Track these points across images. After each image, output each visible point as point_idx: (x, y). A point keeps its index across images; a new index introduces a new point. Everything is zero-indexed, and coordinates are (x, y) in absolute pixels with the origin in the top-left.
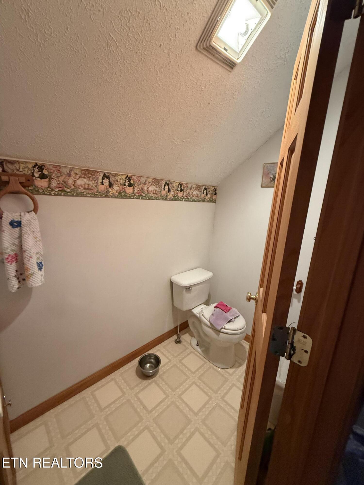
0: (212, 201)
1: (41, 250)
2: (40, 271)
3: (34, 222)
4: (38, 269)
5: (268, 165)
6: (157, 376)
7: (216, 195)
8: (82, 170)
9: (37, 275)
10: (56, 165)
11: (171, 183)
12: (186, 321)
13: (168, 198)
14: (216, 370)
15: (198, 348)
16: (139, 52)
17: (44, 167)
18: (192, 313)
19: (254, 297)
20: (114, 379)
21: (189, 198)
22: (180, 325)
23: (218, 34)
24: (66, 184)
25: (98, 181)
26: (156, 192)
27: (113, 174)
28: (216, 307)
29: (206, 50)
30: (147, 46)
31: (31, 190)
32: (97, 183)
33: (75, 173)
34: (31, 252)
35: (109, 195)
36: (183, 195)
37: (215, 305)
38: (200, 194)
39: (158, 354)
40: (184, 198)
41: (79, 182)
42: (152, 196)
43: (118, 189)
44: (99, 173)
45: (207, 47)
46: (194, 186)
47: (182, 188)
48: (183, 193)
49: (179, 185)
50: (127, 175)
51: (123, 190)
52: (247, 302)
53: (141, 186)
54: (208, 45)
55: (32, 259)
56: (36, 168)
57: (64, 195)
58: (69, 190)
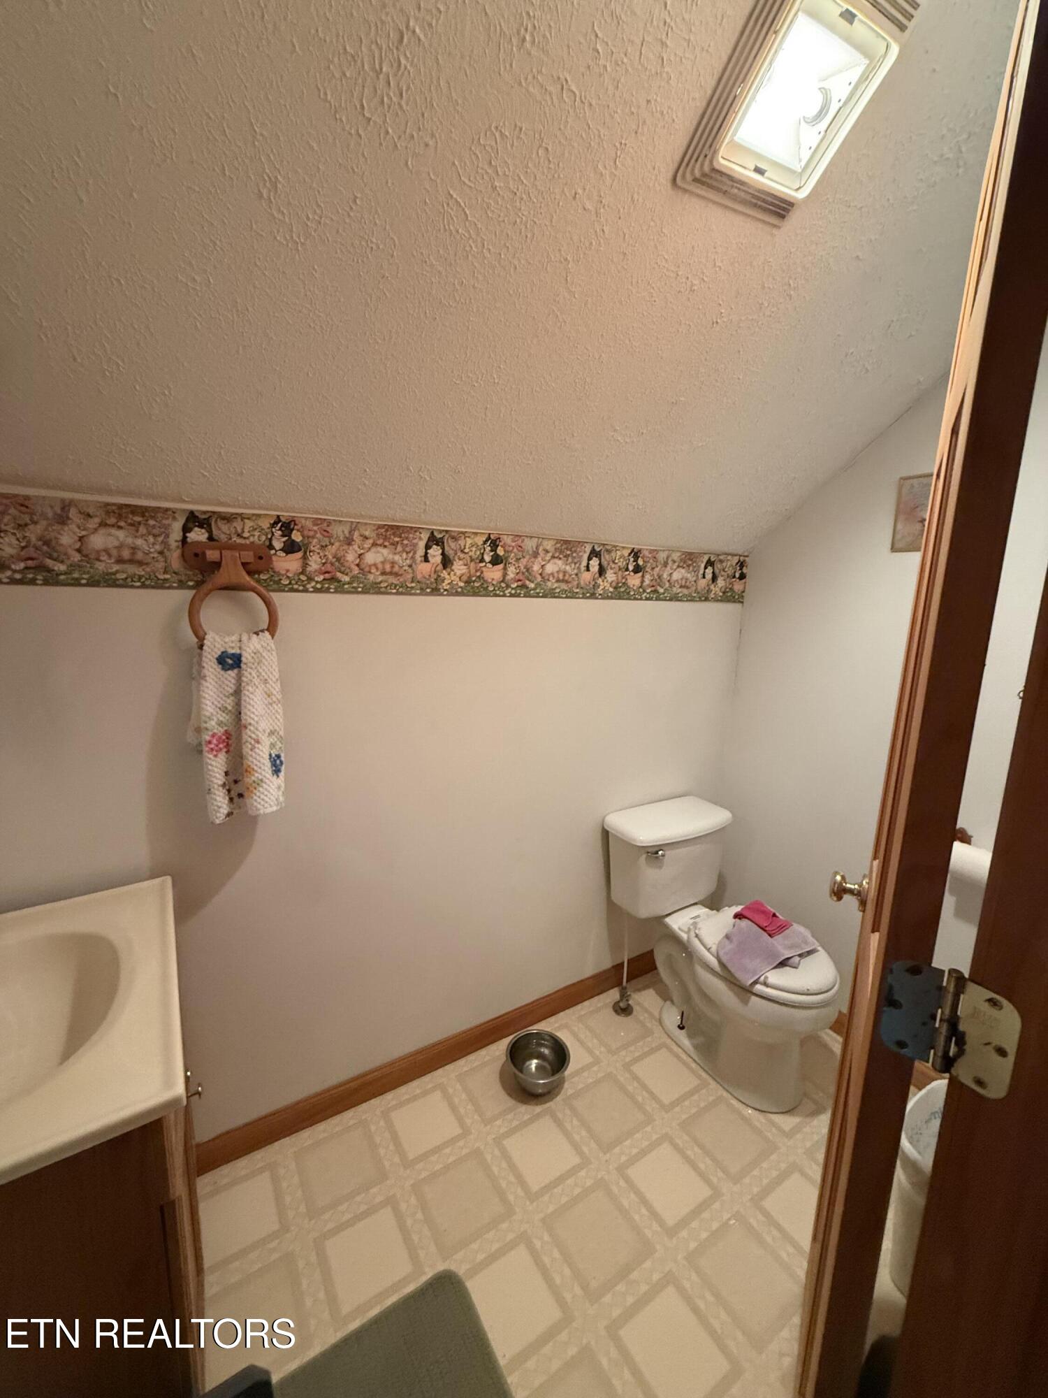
0: (730, 597)
1: (279, 725)
2: (275, 776)
3: (267, 657)
4: (273, 771)
5: (915, 481)
6: (559, 1098)
7: (743, 581)
8: (380, 527)
9: (269, 786)
10: (320, 519)
11: (609, 551)
12: (648, 952)
13: (600, 591)
14: (739, 1113)
15: (682, 1036)
16: (521, 222)
17: (295, 524)
18: (667, 927)
19: (856, 886)
20: (442, 1088)
21: (661, 590)
22: (628, 960)
23: (734, 134)
24: (342, 564)
25: (415, 553)
26: (564, 576)
27: (453, 534)
28: (738, 916)
29: (703, 183)
30: (541, 203)
31: (265, 580)
32: (413, 558)
33: (361, 536)
34: (260, 728)
35: (440, 587)
36: (642, 582)
37: (738, 909)
38: (694, 579)
39: (564, 1036)
40: (644, 591)
41: (371, 558)
42: (555, 589)
43: (464, 571)
44: (418, 534)
45: (704, 175)
46: (676, 556)
47: (640, 562)
48: (643, 576)
49: (630, 555)
50: (490, 534)
51: (478, 574)
52: (831, 902)
53: (524, 561)
54: (706, 168)
55: (259, 746)
56: (277, 528)
57: (336, 592)
58: (347, 579)
